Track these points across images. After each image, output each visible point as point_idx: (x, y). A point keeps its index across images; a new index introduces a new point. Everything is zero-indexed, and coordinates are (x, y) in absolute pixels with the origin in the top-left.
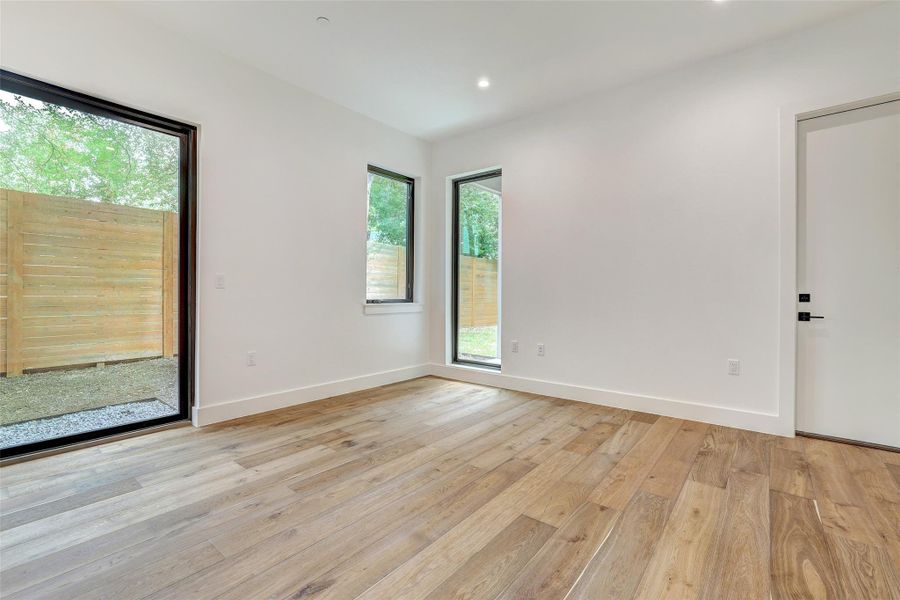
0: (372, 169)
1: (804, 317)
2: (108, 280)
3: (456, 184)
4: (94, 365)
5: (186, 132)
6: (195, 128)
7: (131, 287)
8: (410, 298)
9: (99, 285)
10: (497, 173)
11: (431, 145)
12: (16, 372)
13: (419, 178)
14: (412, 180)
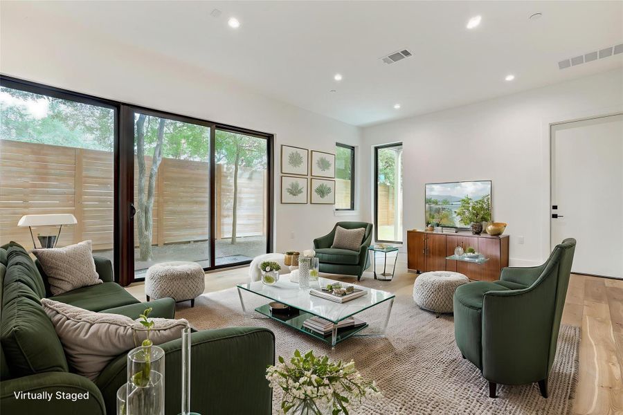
0: (338, 144)
1: (555, 216)
2: (194, 199)
3: (376, 149)
4: (189, 242)
5: (270, 138)
6: (273, 135)
7: (196, 203)
8: (352, 208)
9: (190, 202)
10: (400, 144)
11: (363, 130)
12: (161, 244)
13: (357, 146)
14: (354, 147)
